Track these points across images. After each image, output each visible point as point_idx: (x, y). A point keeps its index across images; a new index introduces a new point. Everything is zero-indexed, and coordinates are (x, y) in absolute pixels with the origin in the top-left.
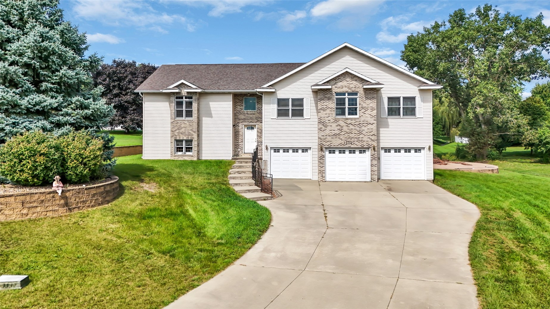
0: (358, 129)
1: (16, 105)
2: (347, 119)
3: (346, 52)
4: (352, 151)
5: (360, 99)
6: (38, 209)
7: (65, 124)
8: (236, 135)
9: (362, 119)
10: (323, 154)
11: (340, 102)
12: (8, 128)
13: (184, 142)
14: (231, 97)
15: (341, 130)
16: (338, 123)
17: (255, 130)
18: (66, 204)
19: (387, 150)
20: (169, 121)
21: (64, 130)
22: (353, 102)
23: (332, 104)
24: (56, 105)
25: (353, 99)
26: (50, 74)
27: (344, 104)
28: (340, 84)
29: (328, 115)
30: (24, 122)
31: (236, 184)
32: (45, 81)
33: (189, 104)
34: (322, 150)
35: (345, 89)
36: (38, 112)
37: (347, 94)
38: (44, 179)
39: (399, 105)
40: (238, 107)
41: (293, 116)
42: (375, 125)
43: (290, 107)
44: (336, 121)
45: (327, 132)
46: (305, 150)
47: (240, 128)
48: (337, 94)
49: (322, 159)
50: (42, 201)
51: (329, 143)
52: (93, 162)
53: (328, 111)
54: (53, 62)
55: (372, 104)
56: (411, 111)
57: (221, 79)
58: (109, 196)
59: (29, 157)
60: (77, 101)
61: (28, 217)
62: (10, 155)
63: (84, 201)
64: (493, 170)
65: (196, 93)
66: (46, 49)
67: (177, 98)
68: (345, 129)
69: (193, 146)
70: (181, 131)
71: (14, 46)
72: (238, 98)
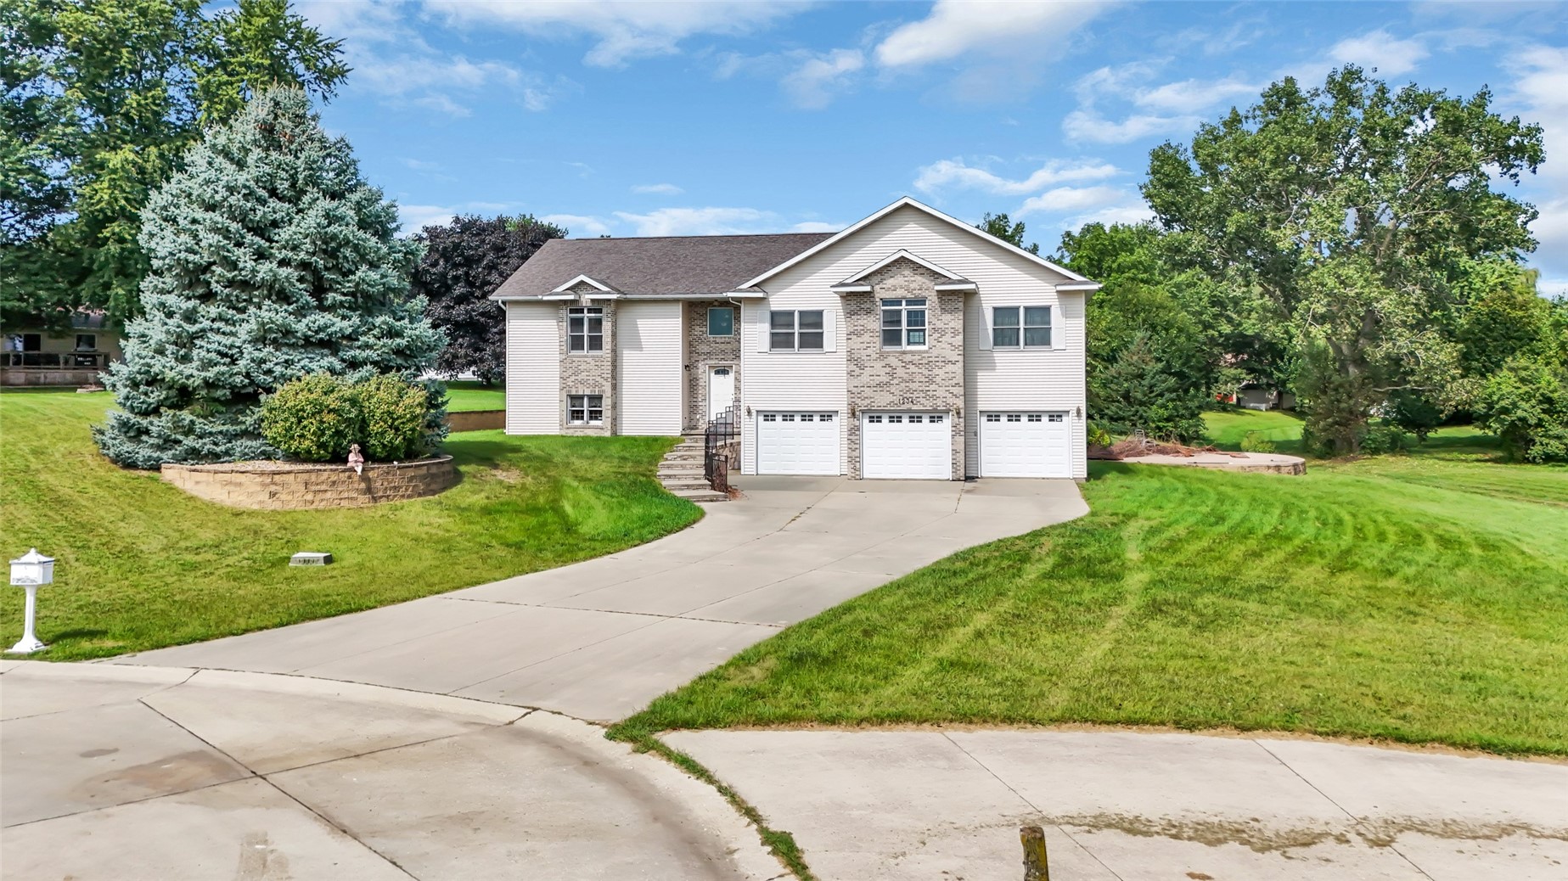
0: (926, 372)
1: (288, 332)
2: (904, 353)
3: (907, 214)
4: (915, 418)
5: (930, 310)
6: (328, 495)
7: (364, 363)
8: (691, 383)
9: (935, 352)
10: (857, 423)
11: (892, 319)
12: (278, 370)
13: (586, 399)
14: (679, 309)
15: (892, 375)
16: (886, 361)
17: (732, 375)
18: (369, 490)
19: (993, 416)
20: (558, 357)
21: (364, 371)
22: (917, 319)
23: (875, 323)
24: (350, 330)
25: (916, 312)
26: (340, 279)
27: (899, 322)
28: (890, 282)
29: (865, 345)
30: (302, 359)
31: (669, 476)
32: (331, 289)
33: (596, 324)
34: (854, 414)
35: (899, 293)
36: (322, 344)
37: (904, 303)
38: (334, 450)
39: (1018, 323)
40: (697, 328)
41: (801, 346)
42: (960, 364)
43: (797, 329)
44: (882, 356)
45: (865, 379)
46: (826, 416)
47: (700, 371)
48: (885, 302)
49: (854, 431)
50: (334, 483)
51: (867, 401)
52: (409, 426)
53: (866, 337)
54: (345, 257)
55: (955, 321)
56: (1040, 336)
57: (663, 270)
58: (436, 482)
59: (313, 414)
60: (384, 323)
61: (314, 506)
62: (284, 411)
63: (395, 488)
64: (1278, 468)
65: (609, 300)
66: (334, 237)
67: (572, 311)
68: (900, 372)
69: (603, 409)
70: (579, 378)
71: (284, 234)
72: (694, 310)
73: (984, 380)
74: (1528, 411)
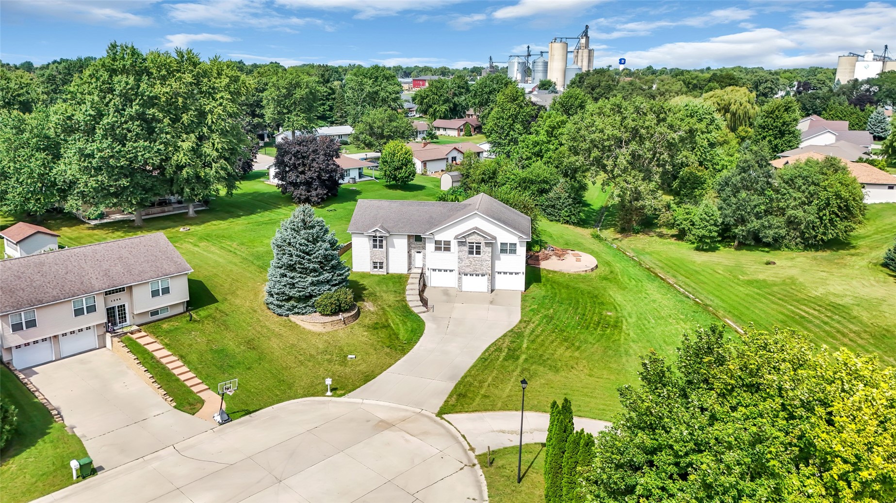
0: (481, 263)
2: (475, 257)
3: (476, 216)
4: (477, 275)
5: (482, 246)
8: (410, 256)
9: (483, 257)
10: (461, 276)
11: (471, 248)
13: (378, 263)
14: (406, 237)
15: (471, 263)
16: (470, 259)
17: (422, 254)
19: (499, 273)
20: (369, 251)
22: (478, 248)
23: (466, 249)
25: (478, 246)
27: (473, 249)
28: (471, 237)
29: (463, 254)
33: (381, 241)
34: (460, 273)
35: (473, 241)
37: (475, 243)
39: (507, 247)
40: (411, 242)
41: (444, 251)
42: (491, 260)
43: (443, 246)
44: (468, 258)
45: (463, 264)
46: (451, 271)
47: (412, 252)
48: (469, 243)
51: (464, 270)
53: (464, 252)
55: (490, 249)
56: (513, 251)
65: (385, 236)
67: (374, 237)
68: (473, 263)
69: (384, 265)
70: (376, 257)
72: (411, 237)
73: (497, 263)
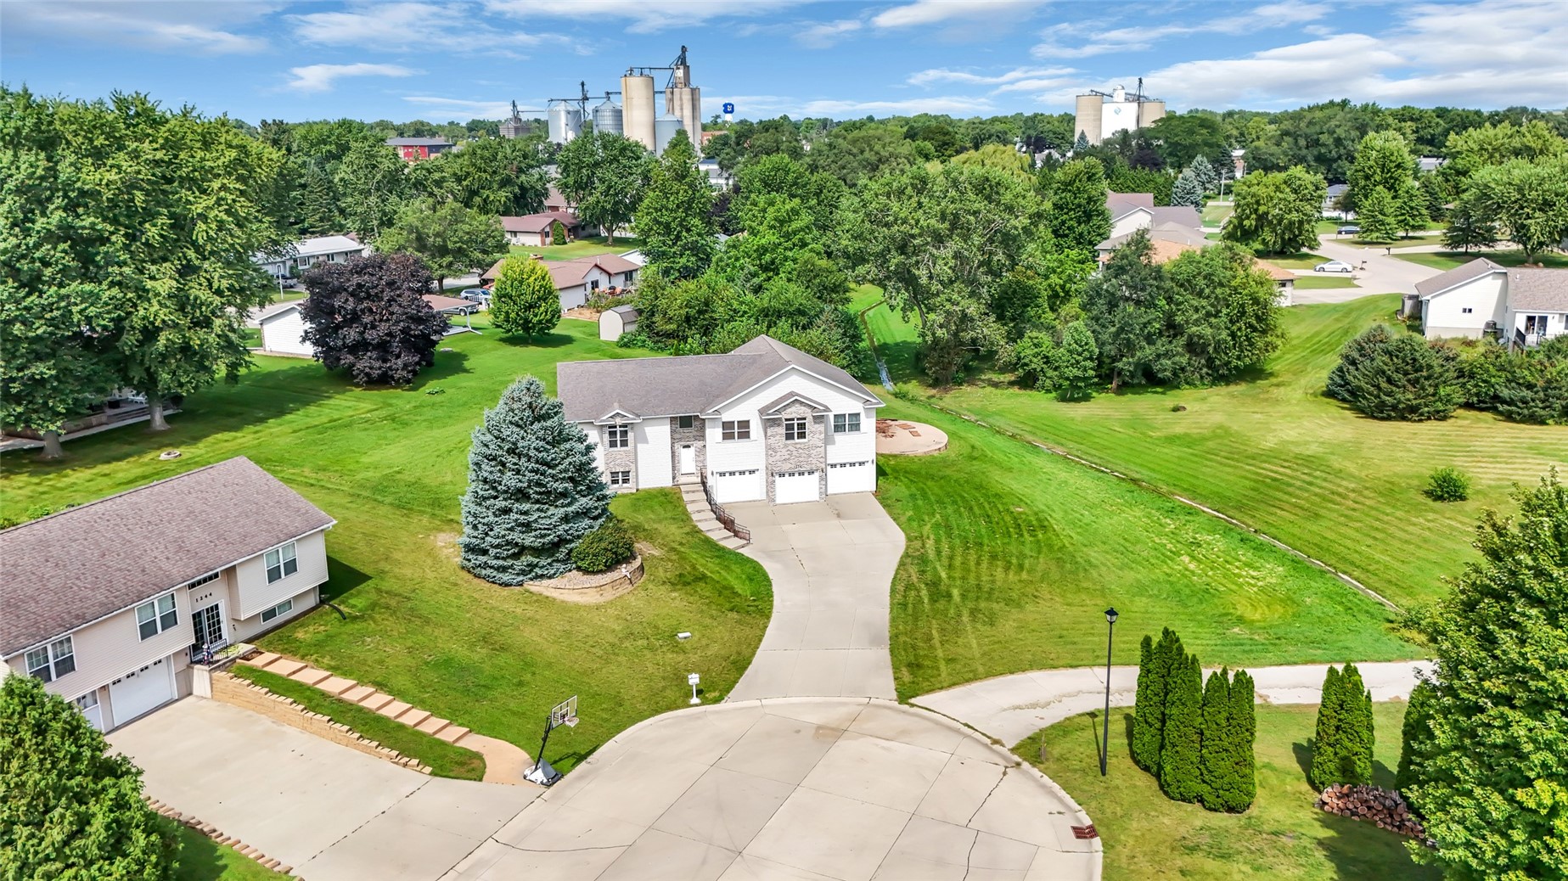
0: (807, 452)
2: (796, 443)
3: (793, 372)
4: (801, 474)
5: (809, 423)
8: (674, 455)
9: (811, 442)
10: (774, 478)
11: (789, 427)
13: (620, 474)
14: (668, 422)
15: (791, 454)
16: (788, 448)
17: (692, 449)
19: (833, 467)
20: (603, 454)
22: (802, 426)
23: (782, 430)
25: (801, 424)
27: (793, 429)
28: (789, 410)
29: (776, 440)
33: (624, 433)
34: (770, 473)
35: (793, 415)
37: (795, 420)
39: (845, 421)
40: (673, 426)
41: (738, 438)
42: (823, 445)
43: (736, 430)
44: (786, 446)
45: (778, 457)
46: (753, 472)
47: (678, 446)
48: (787, 420)
49: (770, 482)
51: (778, 468)
53: (777, 436)
55: (821, 427)
56: (855, 427)
67: (610, 428)
68: (795, 453)
69: (630, 476)
70: (616, 462)
72: (678, 420)
73: (831, 448)
74: (1037, 364)
